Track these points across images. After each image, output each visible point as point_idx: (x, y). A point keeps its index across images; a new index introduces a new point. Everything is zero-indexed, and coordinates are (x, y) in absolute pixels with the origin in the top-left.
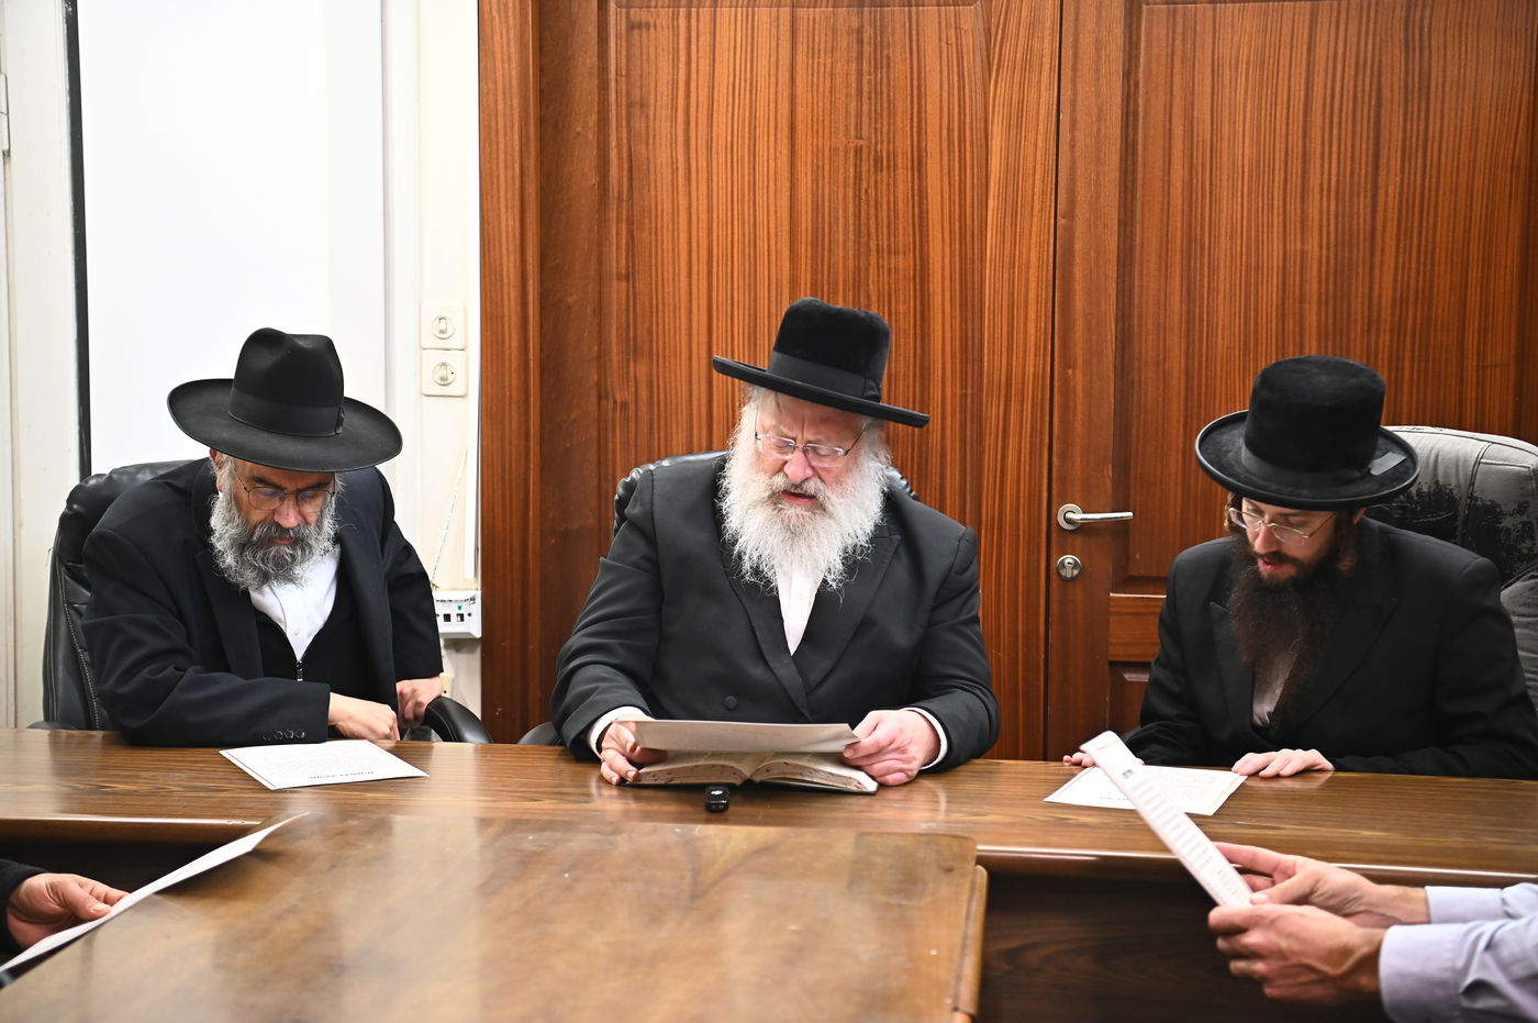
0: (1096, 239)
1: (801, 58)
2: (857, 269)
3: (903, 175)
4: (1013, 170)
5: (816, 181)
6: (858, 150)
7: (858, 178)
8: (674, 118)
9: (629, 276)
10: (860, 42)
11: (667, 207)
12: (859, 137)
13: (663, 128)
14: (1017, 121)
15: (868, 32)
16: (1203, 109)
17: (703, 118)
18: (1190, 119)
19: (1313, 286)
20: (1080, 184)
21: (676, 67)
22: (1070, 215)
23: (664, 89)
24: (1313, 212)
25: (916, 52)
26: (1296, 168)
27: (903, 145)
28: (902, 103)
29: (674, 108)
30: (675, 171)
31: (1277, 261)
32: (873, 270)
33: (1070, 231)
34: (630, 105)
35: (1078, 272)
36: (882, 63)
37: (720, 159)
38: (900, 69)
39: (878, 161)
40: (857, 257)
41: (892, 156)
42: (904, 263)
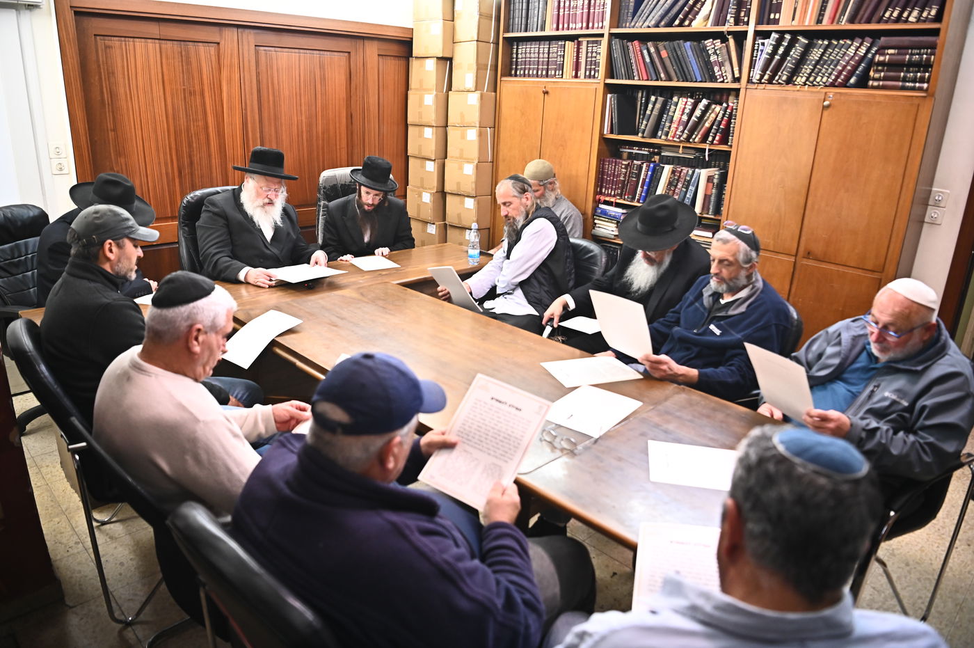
0: (252, 116)
1: (164, 61)
2: (187, 126)
3: (198, 97)
4: (229, 96)
5: (172, 99)
6: (184, 90)
7: (185, 98)
8: (124, 78)
9: (114, 130)
10: (182, 56)
11: (125, 107)
12: (184, 85)
13: (121, 80)
14: (230, 81)
15: (183, 53)
16: (276, 82)
17: (134, 78)
18: (273, 84)
19: (304, 129)
20: (248, 101)
21: (123, 61)
22: (246, 109)
23: (120, 69)
24: (303, 109)
25: (199, 61)
26: (298, 98)
27: (197, 88)
28: (196, 75)
29: (124, 74)
30: (126, 95)
31: (296, 122)
32: (192, 126)
33: (246, 114)
34: (108, 73)
35: (249, 125)
36: (189, 63)
37: (141, 92)
38: (194, 64)
39: (190, 93)
40: (187, 122)
41: (195, 91)
42: (201, 123)
